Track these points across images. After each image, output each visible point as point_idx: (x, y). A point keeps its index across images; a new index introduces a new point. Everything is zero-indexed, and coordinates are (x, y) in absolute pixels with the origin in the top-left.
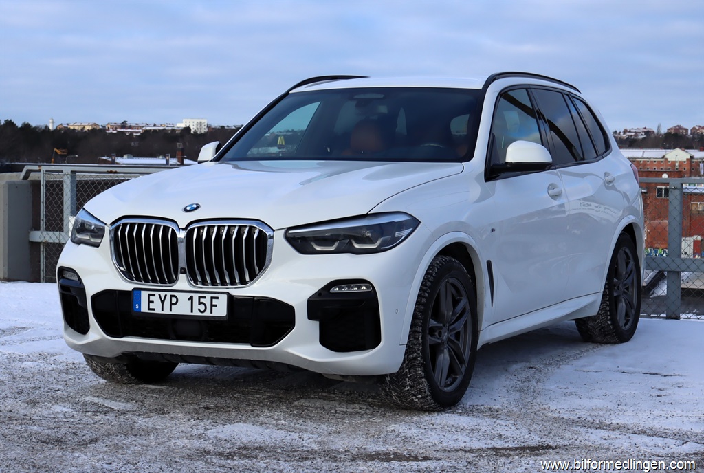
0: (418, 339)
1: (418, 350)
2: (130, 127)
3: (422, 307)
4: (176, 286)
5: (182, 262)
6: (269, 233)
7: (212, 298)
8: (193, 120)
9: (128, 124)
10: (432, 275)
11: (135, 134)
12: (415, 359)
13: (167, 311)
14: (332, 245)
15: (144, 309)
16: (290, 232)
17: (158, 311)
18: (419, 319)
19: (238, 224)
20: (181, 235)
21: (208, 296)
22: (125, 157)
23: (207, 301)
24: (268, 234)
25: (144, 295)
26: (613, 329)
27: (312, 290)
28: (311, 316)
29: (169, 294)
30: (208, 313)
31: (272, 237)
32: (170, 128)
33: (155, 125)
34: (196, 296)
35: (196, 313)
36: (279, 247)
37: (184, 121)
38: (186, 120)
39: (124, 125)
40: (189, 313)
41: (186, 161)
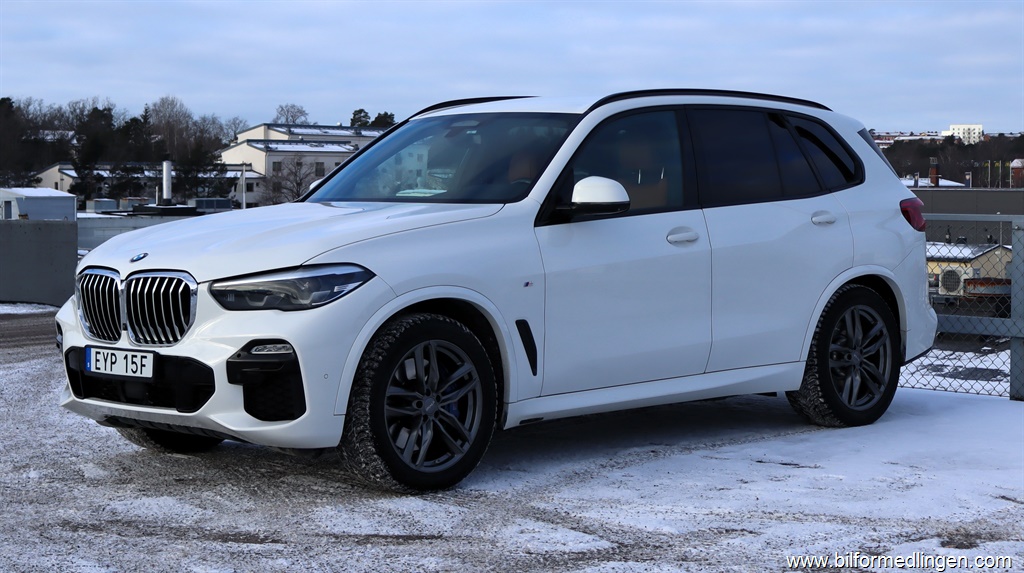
0: (365, 409)
1: (366, 421)
2: (879, 137)
3: (372, 373)
4: (119, 345)
5: (124, 319)
6: (193, 286)
7: (142, 357)
8: (959, 126)
10: (394, 336)
12: (363, 431)
13: (108, 372)
14: (261, 300)
15: (93, 369)
16: (216, 285)
17: (102, 371)
18: (367, 386)
19: (151, 275)
20: (121, 287)
21: (139, 355)
23: (137, 360)
24: (191, 288)
25: (93, 351)
26: (829, 408)
27: (232, 350)
28: (232, 379)
29: (110, 352)
30: (138, 374)
31: (195, 293)
32: (929, 138)
33: (912, 134)
34: (130, 354)
35: (130, 374)
36: (203, 302)
37: (951, 127)
38: (954, 126)
40: (125, 374)
41: (943, 182)
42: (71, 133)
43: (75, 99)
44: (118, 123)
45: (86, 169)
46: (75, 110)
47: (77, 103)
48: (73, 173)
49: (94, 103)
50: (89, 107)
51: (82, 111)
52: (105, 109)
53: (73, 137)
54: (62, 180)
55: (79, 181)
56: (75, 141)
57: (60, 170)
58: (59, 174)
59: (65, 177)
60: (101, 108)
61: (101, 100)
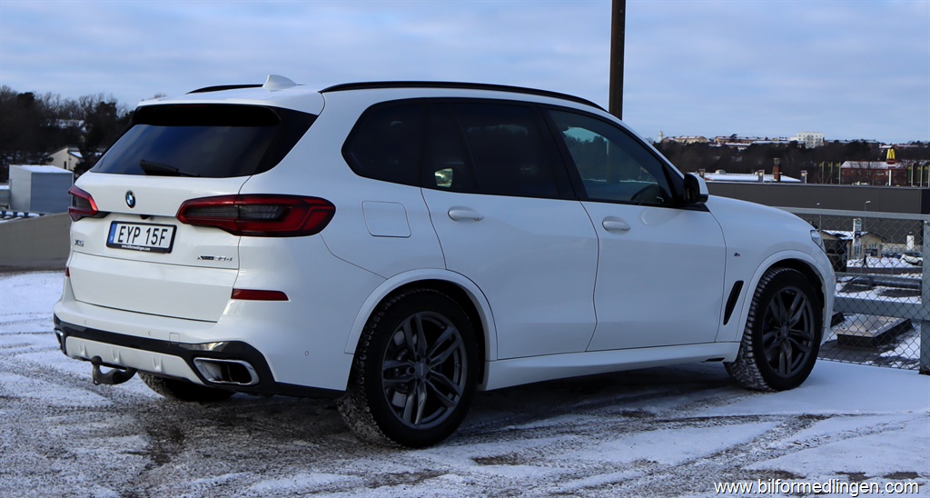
2: (740, 141)
9: (738, 137)
11: (740, 149)
22: (717, 172)
32: (778, 142)
33: (766, 139)
39: (733, 138)
41: (784, 178)
42: (81, 122)
43: (85, 95)
44: (120, 114)
45: (89, 151)
46: (85, 104)
47: (86, 98)
48: (79, 154)
49: (100, 98)
50: (96, 102)
51: (90, 105)
52: (110, 104)
53: (82, 126)
54: (70, 159)
55: (83, 161)
56: (84, 129)
57: (69, 152)
58: (68, 155)
59: (72, 157)
60: (106, 102)
61: (105, 96)
